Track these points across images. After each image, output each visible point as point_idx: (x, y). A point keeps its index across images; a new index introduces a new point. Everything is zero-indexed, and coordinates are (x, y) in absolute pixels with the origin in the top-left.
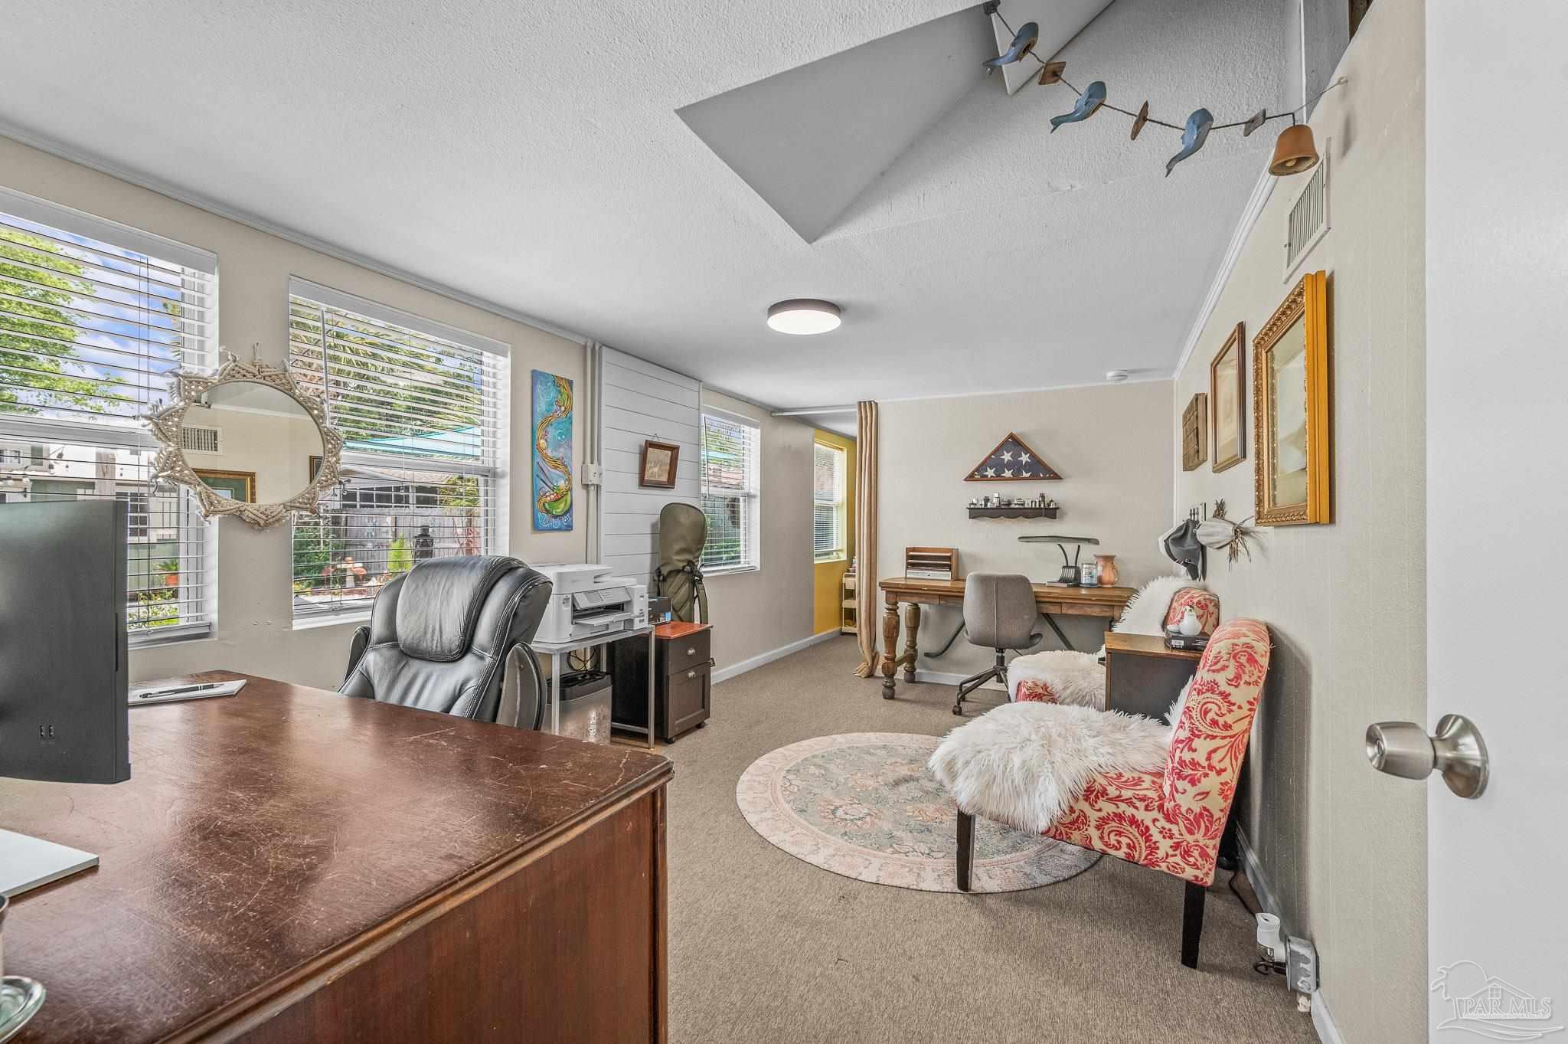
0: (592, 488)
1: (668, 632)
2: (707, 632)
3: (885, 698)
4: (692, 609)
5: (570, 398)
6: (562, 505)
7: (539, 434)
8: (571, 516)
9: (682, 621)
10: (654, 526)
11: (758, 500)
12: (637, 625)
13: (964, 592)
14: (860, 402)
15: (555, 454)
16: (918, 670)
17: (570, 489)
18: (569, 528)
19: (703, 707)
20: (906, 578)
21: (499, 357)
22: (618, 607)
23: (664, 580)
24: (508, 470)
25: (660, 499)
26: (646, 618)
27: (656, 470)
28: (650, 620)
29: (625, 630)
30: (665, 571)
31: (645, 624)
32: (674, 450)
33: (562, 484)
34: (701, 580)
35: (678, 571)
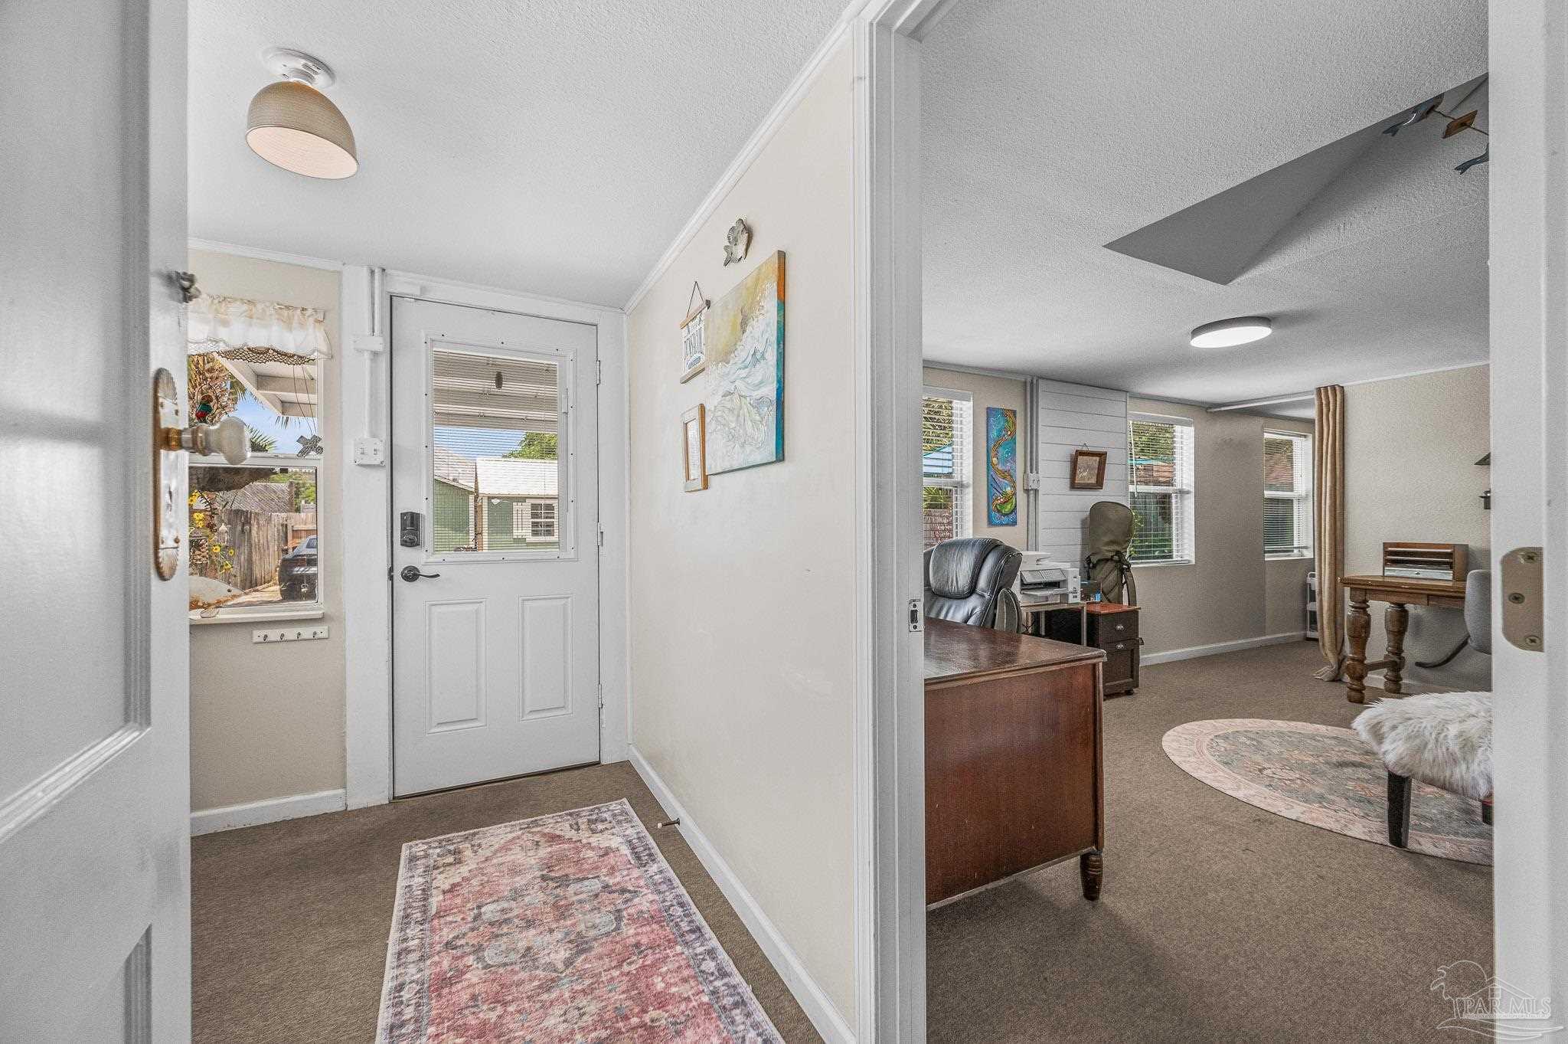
0: (1032, 492)
1: (1097, 609)
2: (1135, 612)
3: (1350, 701)
4: (1120, 595)
5: (1014, 424)
6: (1009, 507)
7: (992, 454)
8: (1016, 514)
9: (1110, 602)
10: (1083, 522)
11: (1192, 496)
12: (1071, 600)
13: (1465, 593)
14: (1320, 388)
15: (1004, 468)
16: (1405, 681)
17: (1015, 494)
18: (1014, 523)
19: (1132, 677)
20: (1383, 576)
21: (964, 402)
22: (1055, 584)
23: (1094, 566)
24: (971, 482)
25: (1089, 499)
26: (1079, 595)
27: (1085, 474)
28: (1082, 599)
29: (1061, 603)
30: (1094, 559)
31: (1078, 600)
32: (1102, 456)
33: (1009, 490)
34: (1129, 568)
35: (1107, 560)
